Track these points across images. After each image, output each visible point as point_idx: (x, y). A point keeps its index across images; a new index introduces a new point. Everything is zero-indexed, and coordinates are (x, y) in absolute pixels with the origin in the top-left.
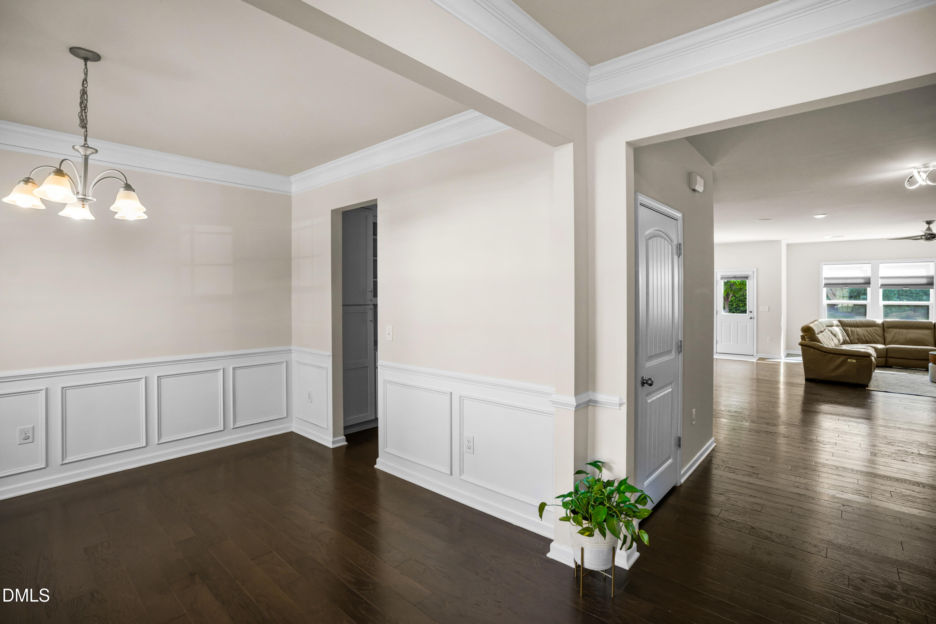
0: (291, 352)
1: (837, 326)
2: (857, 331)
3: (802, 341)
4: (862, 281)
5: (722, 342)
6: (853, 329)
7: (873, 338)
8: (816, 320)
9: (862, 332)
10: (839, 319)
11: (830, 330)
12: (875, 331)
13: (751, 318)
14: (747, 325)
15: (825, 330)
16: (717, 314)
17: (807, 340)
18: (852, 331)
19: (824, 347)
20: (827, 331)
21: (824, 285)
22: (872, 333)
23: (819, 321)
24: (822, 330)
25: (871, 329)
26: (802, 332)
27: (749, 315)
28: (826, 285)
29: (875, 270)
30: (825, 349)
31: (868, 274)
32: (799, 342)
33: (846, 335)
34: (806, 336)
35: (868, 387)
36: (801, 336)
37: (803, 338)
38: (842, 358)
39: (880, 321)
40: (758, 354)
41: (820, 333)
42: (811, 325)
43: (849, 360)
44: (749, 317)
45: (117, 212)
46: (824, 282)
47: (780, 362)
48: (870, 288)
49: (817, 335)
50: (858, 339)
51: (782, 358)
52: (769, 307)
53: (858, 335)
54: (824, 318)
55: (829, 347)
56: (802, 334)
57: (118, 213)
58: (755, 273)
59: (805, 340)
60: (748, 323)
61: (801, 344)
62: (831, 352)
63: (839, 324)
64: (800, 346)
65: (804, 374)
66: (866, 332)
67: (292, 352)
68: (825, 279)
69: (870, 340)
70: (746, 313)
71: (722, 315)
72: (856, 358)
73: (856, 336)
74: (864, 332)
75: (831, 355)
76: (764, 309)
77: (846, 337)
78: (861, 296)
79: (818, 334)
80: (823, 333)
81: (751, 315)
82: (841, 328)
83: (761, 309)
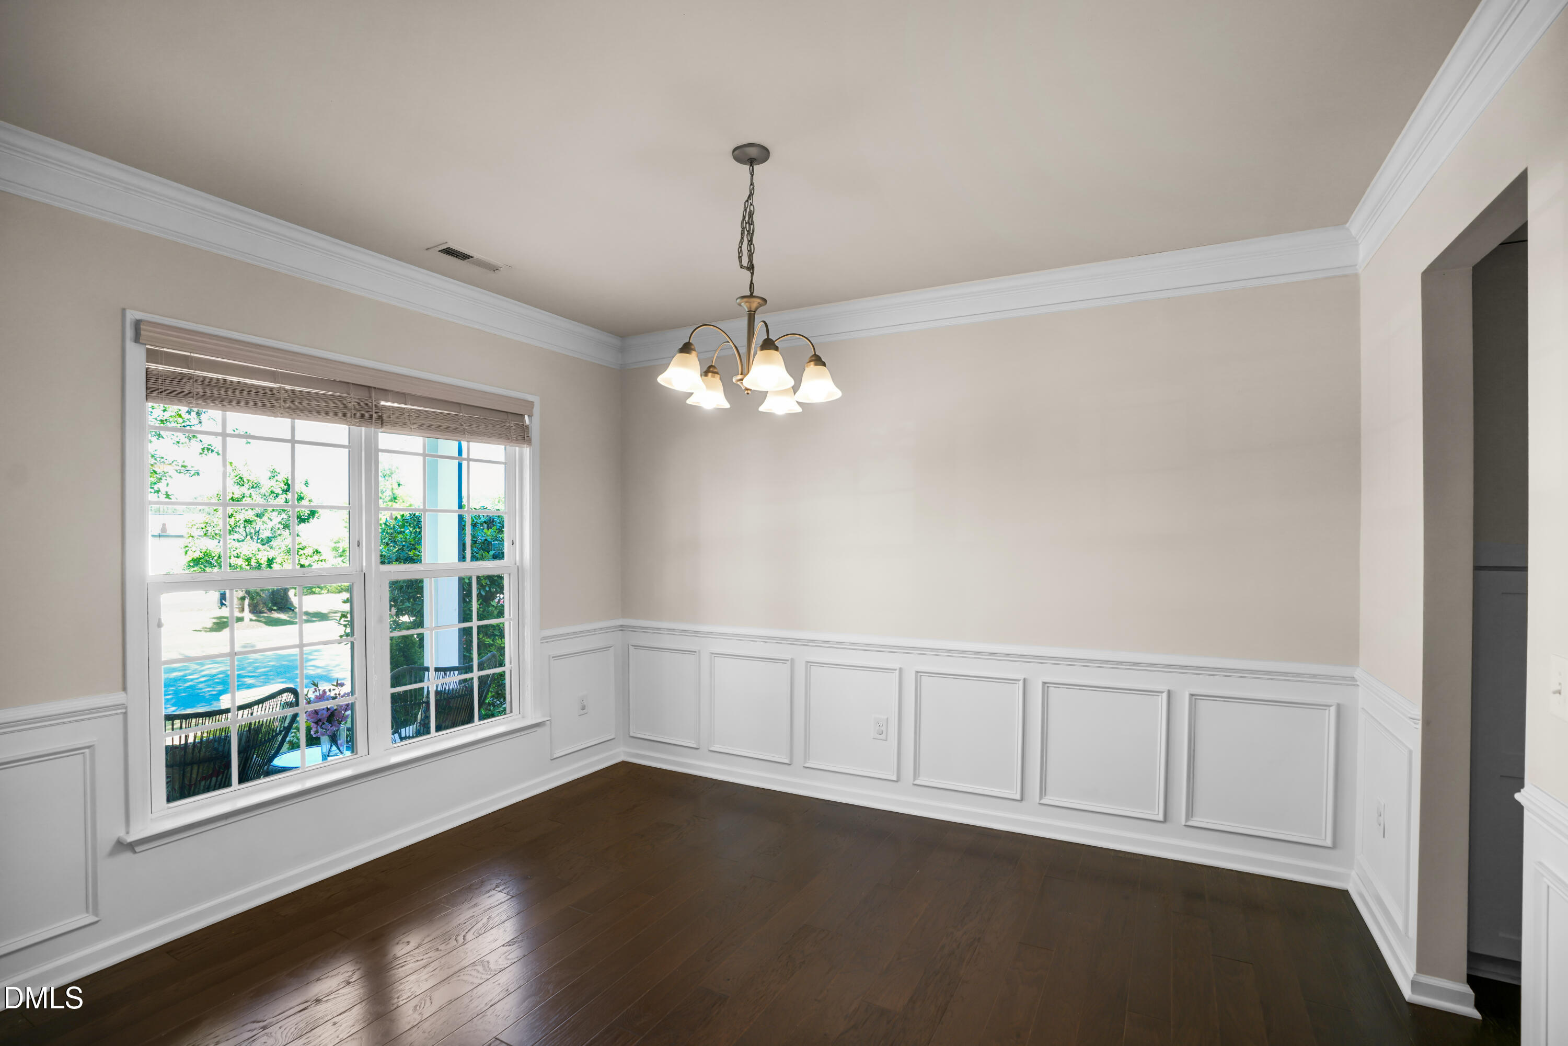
0: (1354, 683)
45: (692, 393)
57: (694, 394)
67: (1358, 685)
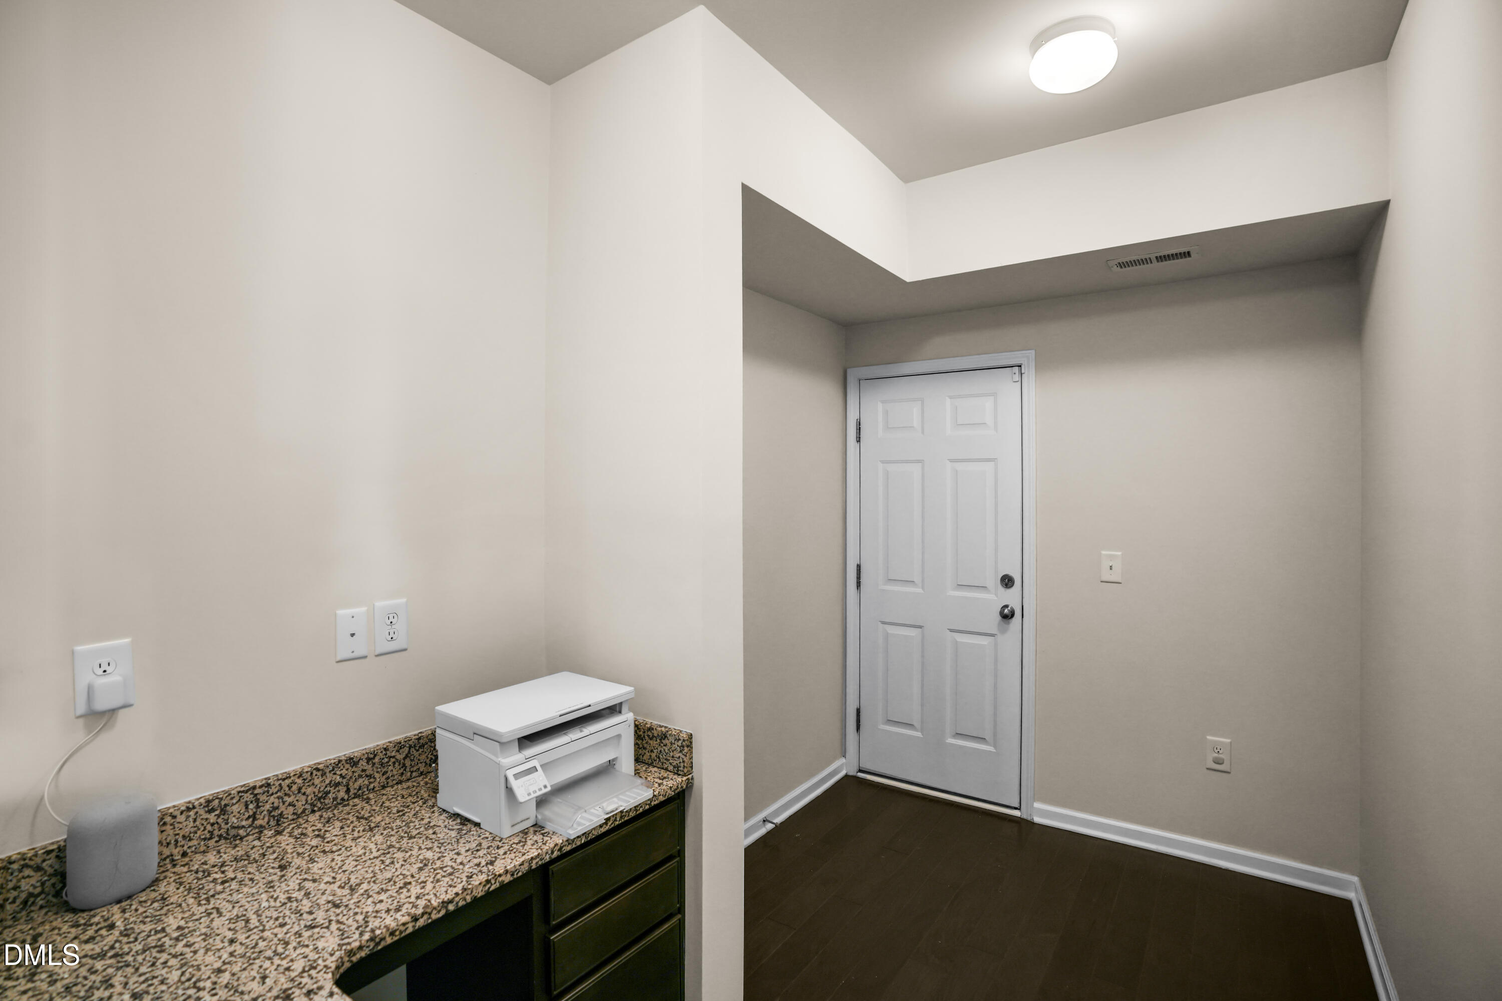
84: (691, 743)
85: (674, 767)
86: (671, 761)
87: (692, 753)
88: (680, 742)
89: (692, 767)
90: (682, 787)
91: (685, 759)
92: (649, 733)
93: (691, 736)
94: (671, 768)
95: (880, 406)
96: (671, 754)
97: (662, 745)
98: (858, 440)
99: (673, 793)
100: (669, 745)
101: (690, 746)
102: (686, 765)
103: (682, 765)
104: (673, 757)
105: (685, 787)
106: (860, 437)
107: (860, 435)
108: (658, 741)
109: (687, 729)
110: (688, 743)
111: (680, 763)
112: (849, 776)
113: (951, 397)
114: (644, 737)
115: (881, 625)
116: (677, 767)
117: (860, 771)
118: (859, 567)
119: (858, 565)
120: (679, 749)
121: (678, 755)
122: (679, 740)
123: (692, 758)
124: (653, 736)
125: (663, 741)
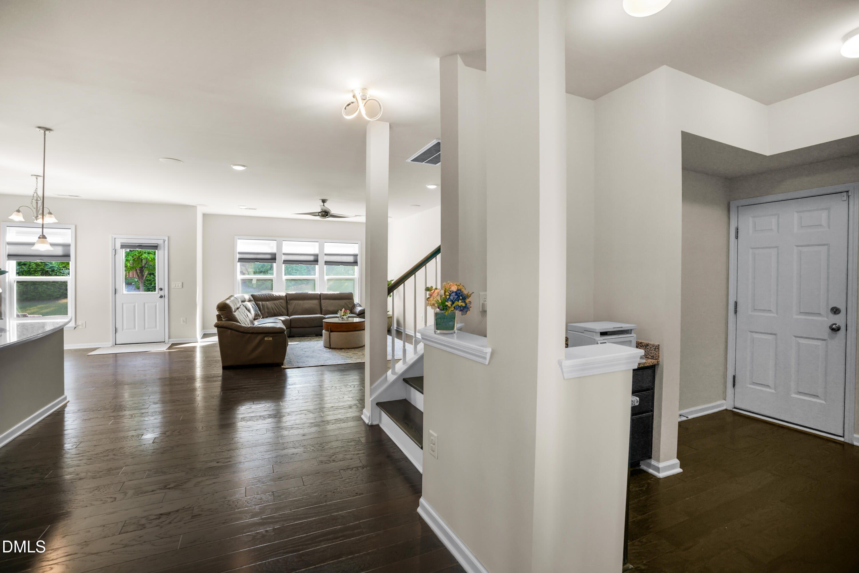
1: (250, 301)
2: (267, 304)
3: (219, 322)
4: (269, 257)
5: (123, 330)
6: (264, 303)
7: (279, 311)
8: (231, 296)
9: (271, 305)
10: (251, 294)
11: (244, 305)
12: (281, 304)
13: (161, 297)
14: (156, 306)
15: (240, 306)
16: (115, 294)
17: (223, 319)
18: (262, 305)
19: (241, 327)
20: (242, 306)
21: (238, 260)
22: (278, 305)
23: (235, 296)
24: (238, 307)
25: (277, 302)
26: (218, 311)
27: (158, 293)
28: (241, 260)
29: (279, 247)
30: (242, 328)
31: (274, 251)
32: (215, 323)
33: (258, 309)
34: (222, 315)
35: (283, 365)
36: (217, 315)
37: (219, 317)
38: (259, 337)
39: (283, 294)
40: (170, 340)
41: (236, 310)
42: (228, 302)
43: (266, 339)
44: (159, 296)
46: (238, 256)
47: (194, 348)
48: (276, 264)
49: (235, 313)
50: (268, 312)
51: (198, 341)
52: (182, 283)
53: (268, 308)
54: (238, 294)
55: (246, 326)
56: (217, 313)
58: (166, 242)
59: (222, 320)
60: (158, 303)
61: (217, 326)
62: (248, 331)
63: (252, 299)
64: (216, 328)
65: (220, 359)
66: (274, 306)
68: (239, 253)
69: (277, 313)
70: (155, 290)
71: (123, 294)
72: (272, 335)
73: (266, 310)
74: (273, 306)
75: (249, 335)
76: (177, 286)
77: (258, 311)
78: (269, 271)
79: (235, 311)
80: (239, 309)
81: (162, 293)
82: (254, 303)
83: (173, 286)
84: (659, 348)
85: (652, 356)
86: (650, 354)
87: (659, 352)
88: (654, 347)
89: (659, 357)
90: (655, 363)
91: (656, 353)
92: (641, 345)
93: (659, 345)
94: (650, 357)
95: (751, 219)
96: (650, 352)
97: (646, 349)
98: (737, 237)
99: (652, 364)
100: (650, 348)
101: (658, 349)
102: (657, 355)
103: (655, 356)
104: (651, 353)
105: (656, 364)
106: (738, 236)
107: (738, 235)
108: (645, 347)
109: (656, 344)
110: (657, 348)
111: (654, 355)
112: (728, 410)
113: (797, 212)
114: (638, 346)
115: (749, 333)
116: (653, 356)
117: (735, 408)
118: (736, 303)
119: (735, 302)
120: (654, 350)
121: (653, 352)
122: (654, 346)
123: (659, 354)
124: (642, 346)
125: (647, 347)
